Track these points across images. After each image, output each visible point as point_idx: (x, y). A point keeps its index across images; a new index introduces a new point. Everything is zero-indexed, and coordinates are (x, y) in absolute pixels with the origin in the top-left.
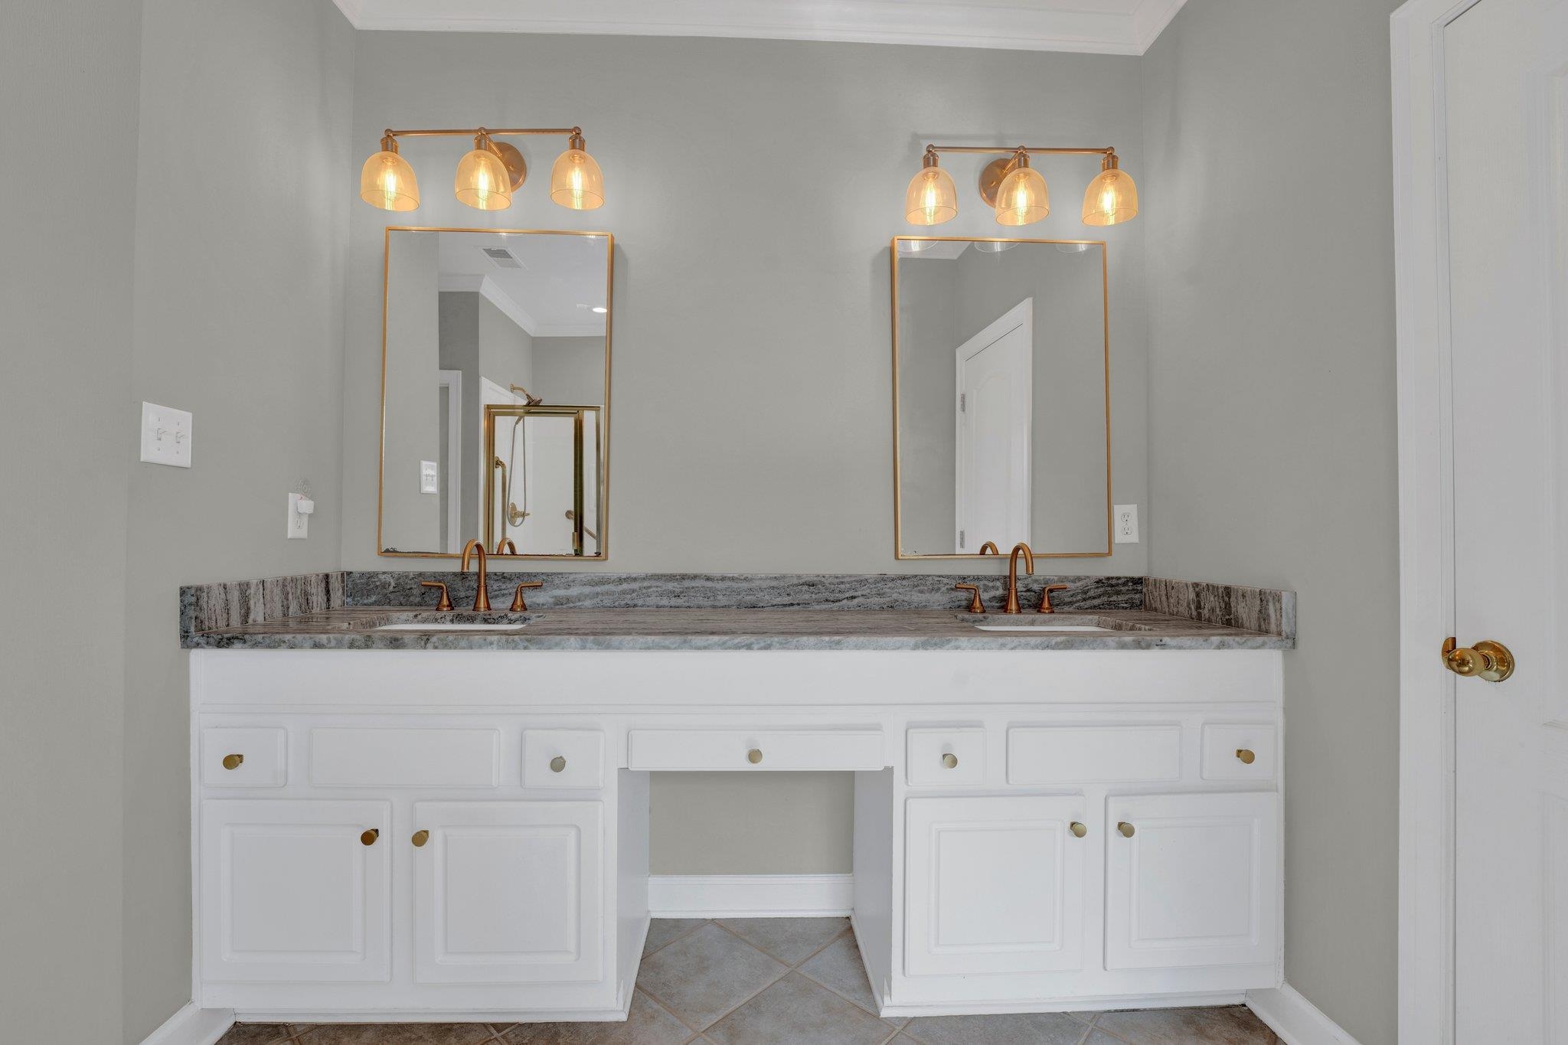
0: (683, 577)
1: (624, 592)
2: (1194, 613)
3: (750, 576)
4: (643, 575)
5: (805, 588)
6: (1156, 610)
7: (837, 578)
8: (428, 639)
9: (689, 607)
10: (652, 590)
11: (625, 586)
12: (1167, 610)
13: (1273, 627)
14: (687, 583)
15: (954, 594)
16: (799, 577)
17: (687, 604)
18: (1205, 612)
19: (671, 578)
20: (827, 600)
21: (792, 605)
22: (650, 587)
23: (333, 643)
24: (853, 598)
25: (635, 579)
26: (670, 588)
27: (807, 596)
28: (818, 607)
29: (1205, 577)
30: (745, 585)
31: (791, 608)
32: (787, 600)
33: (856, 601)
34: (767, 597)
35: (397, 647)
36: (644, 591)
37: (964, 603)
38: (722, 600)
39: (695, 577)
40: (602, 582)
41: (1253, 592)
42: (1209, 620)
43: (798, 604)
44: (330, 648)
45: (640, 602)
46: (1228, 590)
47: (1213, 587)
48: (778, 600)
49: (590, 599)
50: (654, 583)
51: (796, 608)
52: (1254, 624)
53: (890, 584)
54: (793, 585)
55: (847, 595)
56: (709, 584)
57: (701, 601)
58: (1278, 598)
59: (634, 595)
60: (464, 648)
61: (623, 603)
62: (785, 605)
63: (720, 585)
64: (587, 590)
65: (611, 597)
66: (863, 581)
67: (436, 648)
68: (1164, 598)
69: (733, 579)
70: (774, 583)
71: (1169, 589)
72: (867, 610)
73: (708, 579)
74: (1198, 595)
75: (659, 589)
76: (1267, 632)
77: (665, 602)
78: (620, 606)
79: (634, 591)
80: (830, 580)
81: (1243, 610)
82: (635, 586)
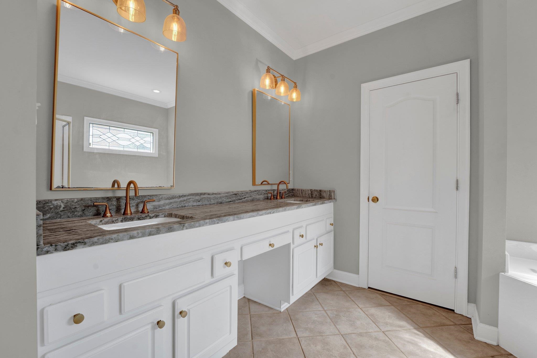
0: (201, 194)
1: (181, 201)
2: (310, 196)
3: (220, 193)
4: (188, 194)
5: (234, 195)
6: (298, 196)
7: (241, 192)
8: (184, 225)
9: (203, 205)
10: (190, 200)
11: (181, 199)
12: (302, 196)
13: (333, 197)
14: (202, 196)
15: (265, 195)
16: (233, 192)
17: (202, 204)
18: (314, 196)
19: (197, 194)
20: (239, 199)
21: (231, 201)
22: (190, 199)
23: (140, 235)
24: (245, 198)
25: (185, 196)
26: (197, 198)
27: (234, 198)
28: (237, 202)
29: (314, 188)
30: (219, 196)
31: (231, 203)
32: (230, 200)
33: (246, 199)
34: (225, 200)
35: (171, 231)
36: (188, 200)
37: (266, 197)
38: (213, 202)
39: (205, 194)
40: (173, 197)
41: (327, 191)
42: (315, 198)
43: (232, 201)
44: (139, 237)
45: (187, 205)
46: (320, 191)
47: (316, 190)
48: (228, 200)
49: (168, 205)
50: (192, 197)
51: (232, 202)
52: (328, 197)
53: (253, 193)
54: (231, 195)
55: (244, 197)
56: (209, 196)
57: (207, 202)
58: (334, 192)
59: (185, 202)
61: (181, 205)
62: (229, 202)
63: (212, 196)
64: (167, 201)
65: (176, 204)
66: (247, 193)
68: (301, 193)
69: (216, 194)
70: (227, 195)
71: (302, 191)
72: (247, 201)
73: (209, 194)
74: (311, 192)
75: (193, 199)
76: (331, 199)
77: (195, 204)
78: (180, 207)
79: (184, 200)
80: (240, 193)
81: (324, 195)
82: (185, 198)
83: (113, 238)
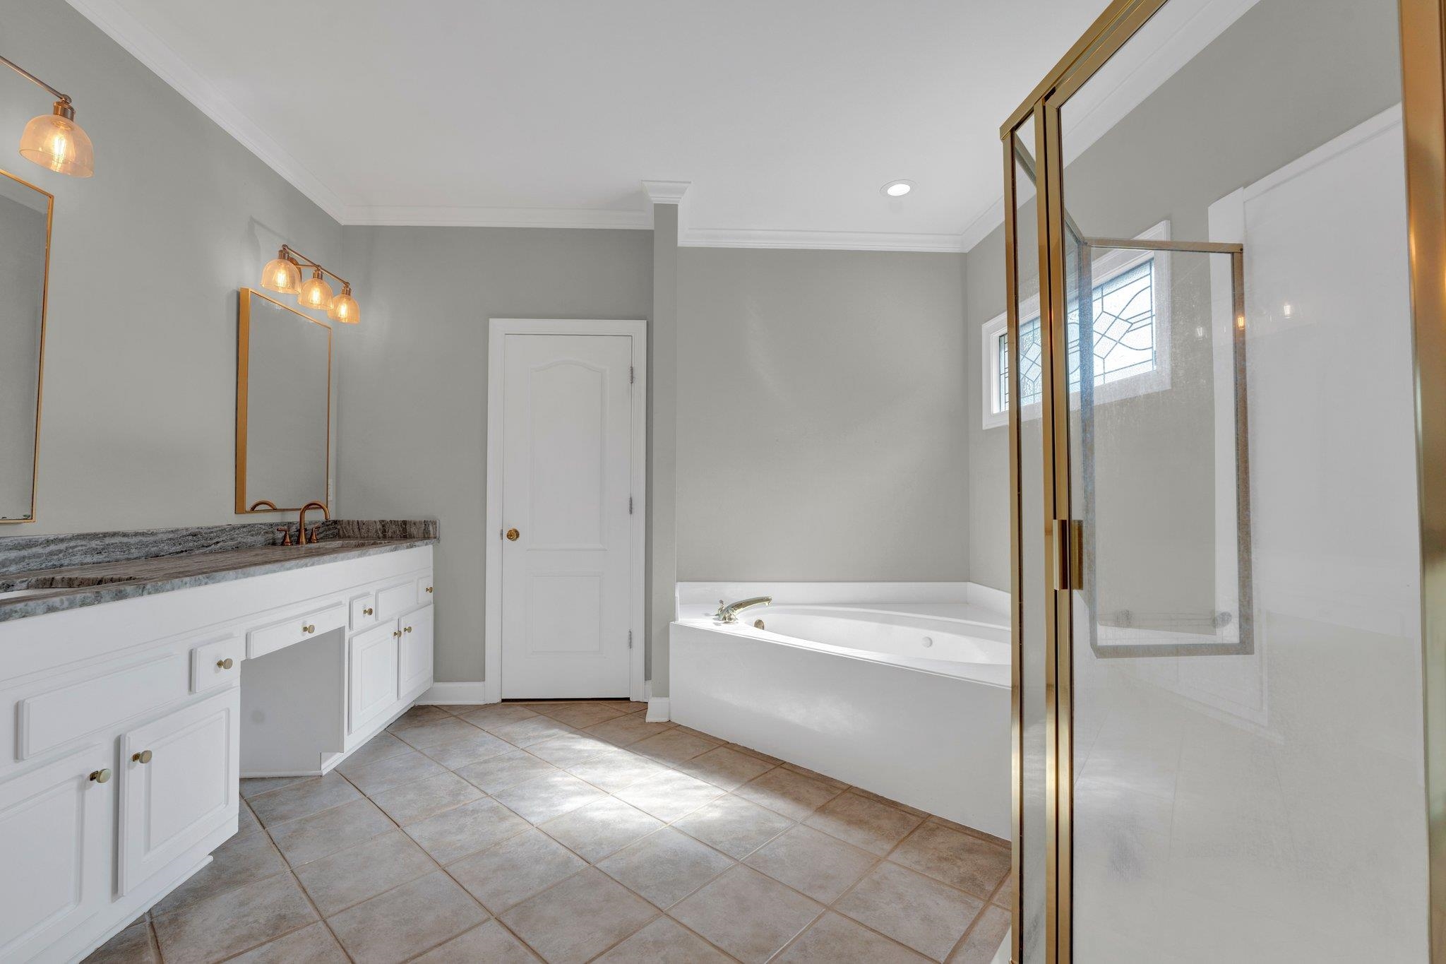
0: (105, 535)
1: (51, 554)
2: (381, 535)
3: (155, 531)
4: (70, 536)
5: (190, 538)
6: (349, 537)
7: (209, 528)
8: (144, 587)
9: (109, 562)
10: (75, 549)
11: (53, 547)
12: (359, 536)
13: (432, 535)
14: (108, 541)
15: (267, 535)
16: (187, 529)
17: (107, 559)
18: (390, 534)
19: (95, 536)
20: (203, 546)
21: (182, 552)
22: (76, 546)
23: (66, 604)
24: (218, 543)
25: (62, 540)
26: (94, 546)
27: (191, 544)
28: (197, 552)
29: (388, 517)
30: (152, 539)
31: (182, 554)
32: (179, 548)
33: (219, 545)
34: (166, 548)
35: (121, 598)
36: (71, 551)
37: (271, 541)
38: (135, 553)
39: (114, 534)
40: (30, 544)
41: (420, 522)
42: (392, 537)
43: (186, 551)
45: (66, 562)
46: (405, 522)
47: (395, 521)
48: (173, 549)
49: (16, 563)
50: (79, 542)
51: (184, 554)
52: (421, 535)
53: (237, 532)
54: (183, 536)
55: (214, 541)
56: (125, 540)
57: (118, 555)
58: (434, 523)
59: (61, 555)
60: (168, 590)
61: (52, 563)
62: (177, 553)
63: (133, 540)
64: (13, 554)
65: (38, 560)
66: (223, 530)
67: (149, 593)
68: (356, 530)
69: (143, 534)
70: (171, 536)
71: (360, 524)
72: (224, 551)
73: (125, 535)
74: (383, 526)
75: (84, 548)
76: (429, 538)
77: (88, 559)
78: (47, 567)
79: (60, 551)
80: (205, 531)
81: (413, 530)
82: (62, 546)
83: (18, 609)
